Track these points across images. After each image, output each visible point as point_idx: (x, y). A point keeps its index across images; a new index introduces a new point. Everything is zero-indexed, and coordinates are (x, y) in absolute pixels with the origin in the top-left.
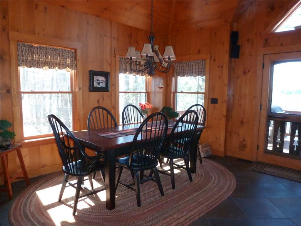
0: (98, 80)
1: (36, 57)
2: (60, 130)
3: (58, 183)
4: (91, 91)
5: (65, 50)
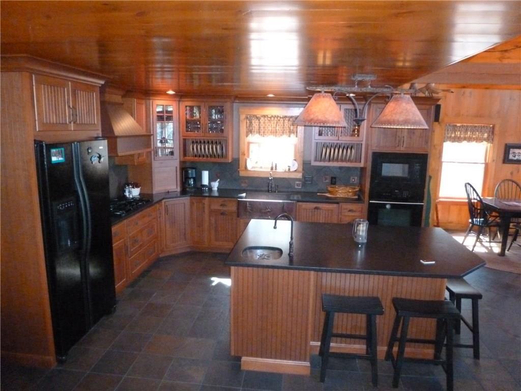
0: (514, 153)
1: (458, 134)
2: (473, 196)
3: (463, 236)
4: (504, 162)
5: (484, 126)
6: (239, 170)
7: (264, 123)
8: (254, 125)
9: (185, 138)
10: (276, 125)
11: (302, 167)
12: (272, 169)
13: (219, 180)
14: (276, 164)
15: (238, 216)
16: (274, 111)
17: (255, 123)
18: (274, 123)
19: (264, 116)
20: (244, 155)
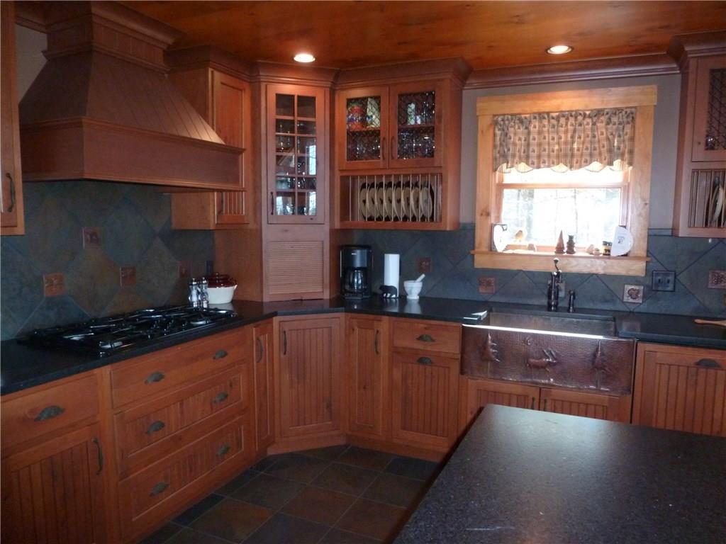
6: (472, 252)
7: (540, 133)
8: (514, 139)
9: (345, 174)
10: (572, 137)
11: (644, 245)
12: (560, 249)
13: (423, 276)
14: (571, 238)
15: (462, 372)
16: (567, 100)
17: (517, 135)
18: (566, 132)
19: (541, 116)
20: (488, 214)
